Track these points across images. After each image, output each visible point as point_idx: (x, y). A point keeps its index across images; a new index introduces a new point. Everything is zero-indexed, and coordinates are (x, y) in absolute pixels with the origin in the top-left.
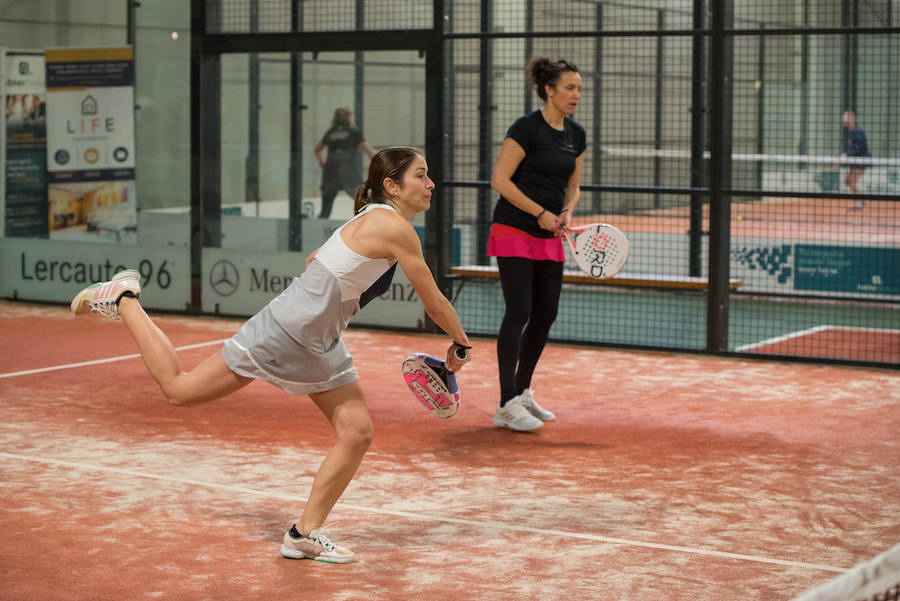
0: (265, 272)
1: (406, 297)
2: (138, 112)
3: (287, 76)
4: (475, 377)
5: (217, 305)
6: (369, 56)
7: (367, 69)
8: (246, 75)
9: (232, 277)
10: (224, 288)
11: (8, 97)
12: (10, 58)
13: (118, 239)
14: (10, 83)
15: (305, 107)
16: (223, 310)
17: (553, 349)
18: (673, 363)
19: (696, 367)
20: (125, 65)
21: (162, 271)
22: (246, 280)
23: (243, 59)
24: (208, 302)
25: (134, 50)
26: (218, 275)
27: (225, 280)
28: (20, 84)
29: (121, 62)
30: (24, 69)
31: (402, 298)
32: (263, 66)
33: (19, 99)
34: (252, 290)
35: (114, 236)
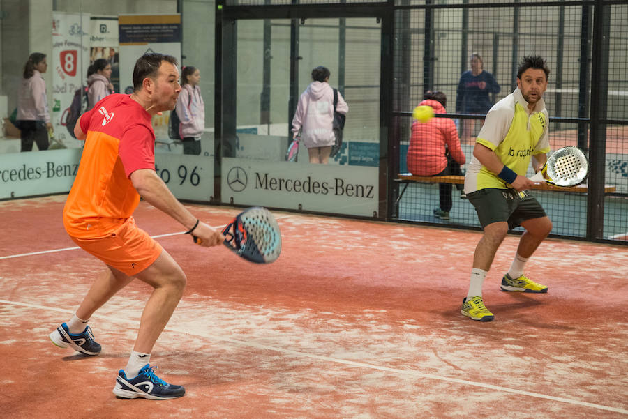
0: (266, 175)
1: (365, 194)
2: (184, 60)
3: (288, 36)
4: (412, 255)
5: (232, 198)
6: (349, 21)
7: (348, 31)
8: (261, 35)
9: (242, 178)
10: (237, 186)
11: (92, 49)
12: (93, 21)
13: (170, 149)
14: (93, 39)
15: (301, 58)
16: (235, 202)
17: (470, 234)
18: (560, 247)
19: (578, 250)
20: (175, 27)
21: (193, 173)
22: (253, 180)
23: (260, 23)
24: (226, 197)
25: (182, 16)
26: (233, 177)
27: (237, 180)
28: (100, 39)
29: (173, 25)
30: (103, 29)
31: (363, 196)
32: (273, 28)
33: (100, 50)
34: (256, 188)
35: (167, 147)
